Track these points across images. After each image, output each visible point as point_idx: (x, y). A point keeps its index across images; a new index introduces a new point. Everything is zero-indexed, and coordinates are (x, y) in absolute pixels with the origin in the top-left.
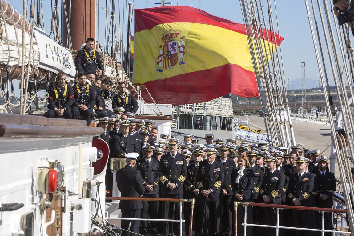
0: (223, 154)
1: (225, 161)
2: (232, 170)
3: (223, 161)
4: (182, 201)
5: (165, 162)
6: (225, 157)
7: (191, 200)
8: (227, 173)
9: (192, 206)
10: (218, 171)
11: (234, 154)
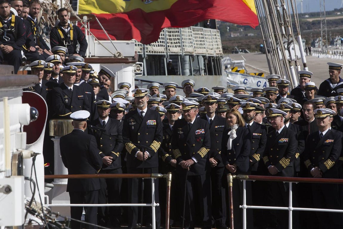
1: (213, 119)
2: (223, 130)
3: (210, 118)
4: (154, 177)
5: (131, 122)
6: (212, 113)
7: (166, 175)
8: (216, 135)
9: (168, 183)
10: (201, 132)
11: (222, 109)
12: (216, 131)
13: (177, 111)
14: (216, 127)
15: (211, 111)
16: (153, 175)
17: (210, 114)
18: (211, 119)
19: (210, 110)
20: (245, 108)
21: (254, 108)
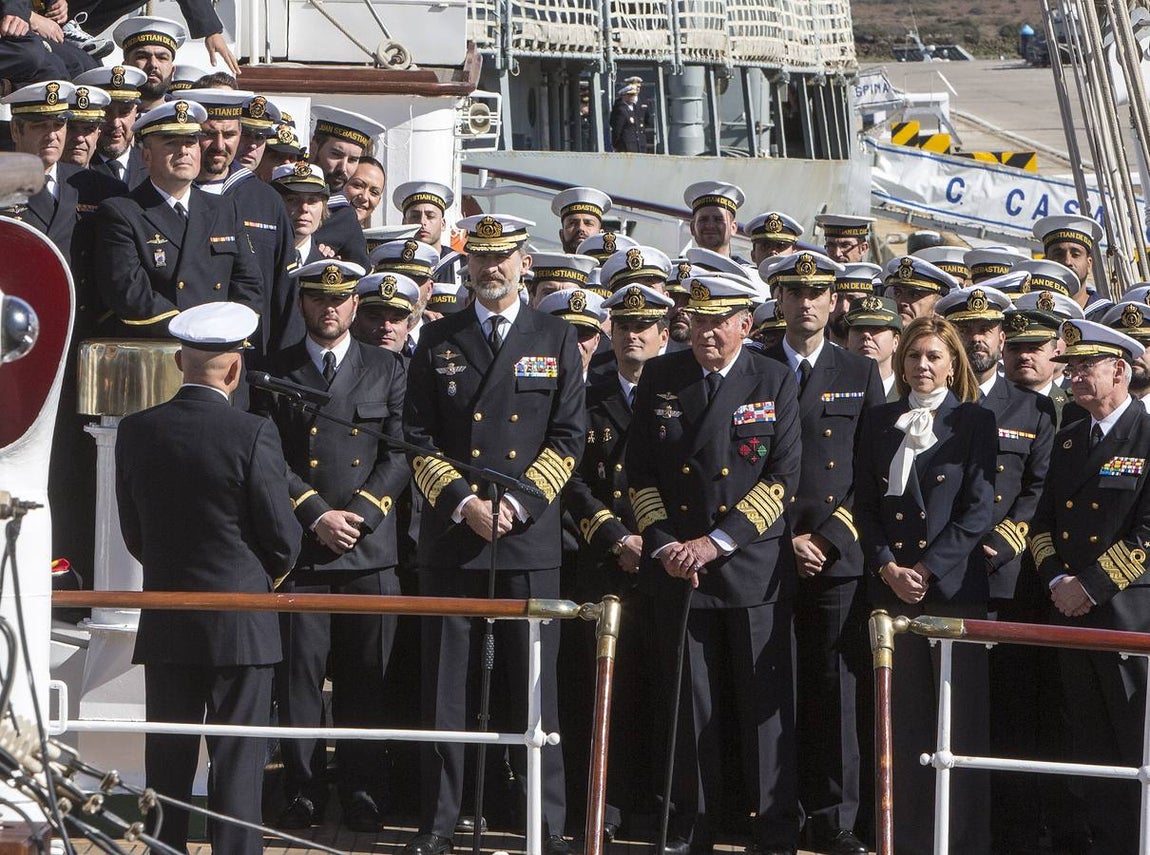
0: (801, 315)
1: (812, 360)
2: (856, 411)
3: (800, 358)
4: (538, 613)
5: (446, 364)
6: (812, 333)
7: (596, 608)
8: (824, 435)
9: (604, 645)
10: (760, 416)
11: (872, 312)
12: (824, 415)
13: (654, 319)
14: (827, 397)
15: (810, 325)
16: (535, 604)
17: (801, 336)
18: (805, 363)
19: (808, 320)
20: (961, 314)
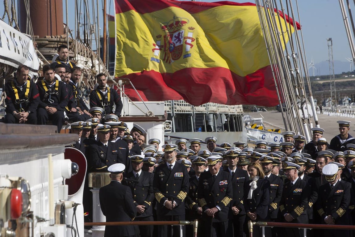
0: (231, 162)
2: (243, 181)
3: (232, 171)
4: (181, 224)
5: (161, 174)
6: (234, 166)
7: (193, 222)
8: (238, 186)
9: (195, 230)
10: (224, 183)
11: (243, 162)
12: (237, 182)
13: (203, 164)
14: (238, 179)
15: (233, 165)
16: (181, 222)
17: (232, 167)
18: (233, 172)
19: (233, 163)
20: (263, 161)
21: (270, 161)
